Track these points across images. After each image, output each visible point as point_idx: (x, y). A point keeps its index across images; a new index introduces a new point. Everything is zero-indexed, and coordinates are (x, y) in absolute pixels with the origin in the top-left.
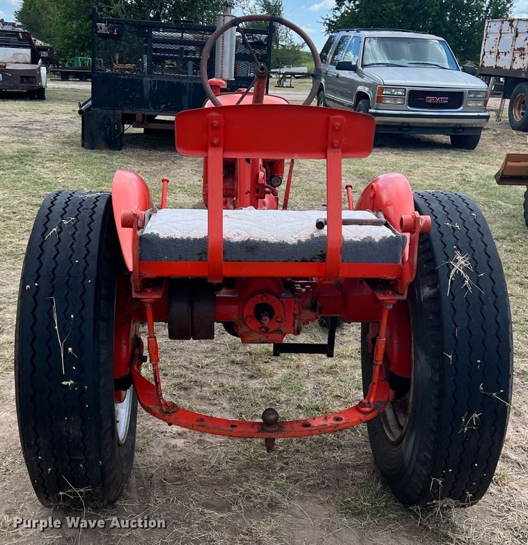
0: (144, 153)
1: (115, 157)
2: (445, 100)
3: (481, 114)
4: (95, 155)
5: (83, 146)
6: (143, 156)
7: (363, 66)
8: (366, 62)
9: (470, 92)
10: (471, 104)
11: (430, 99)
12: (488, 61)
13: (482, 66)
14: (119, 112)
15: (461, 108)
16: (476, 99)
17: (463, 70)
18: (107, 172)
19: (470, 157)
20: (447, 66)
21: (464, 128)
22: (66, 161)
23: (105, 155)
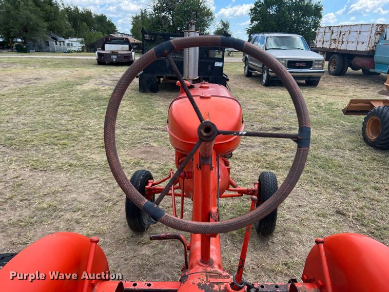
0: (167, 94)
1: (154, 97)
2: (304, 65)
3: (321, 71)
4: (145, 96)
5: (140, 91)
6: (167, 96)
7: (266, 49)
8: (267, 48)
9: (316, 61)
10: (316, 66)
11: (297, 64)
12: (319, 45)
13: (316, 47)
14: (155, 75)
15: (311, 68)
16: (318, 64)
17: (311, 50)
18: (147, 106)
19: (316, 91)
20: (304, 49)
21: (313, 77)
22: (130, 100)
23: (149, 96)
